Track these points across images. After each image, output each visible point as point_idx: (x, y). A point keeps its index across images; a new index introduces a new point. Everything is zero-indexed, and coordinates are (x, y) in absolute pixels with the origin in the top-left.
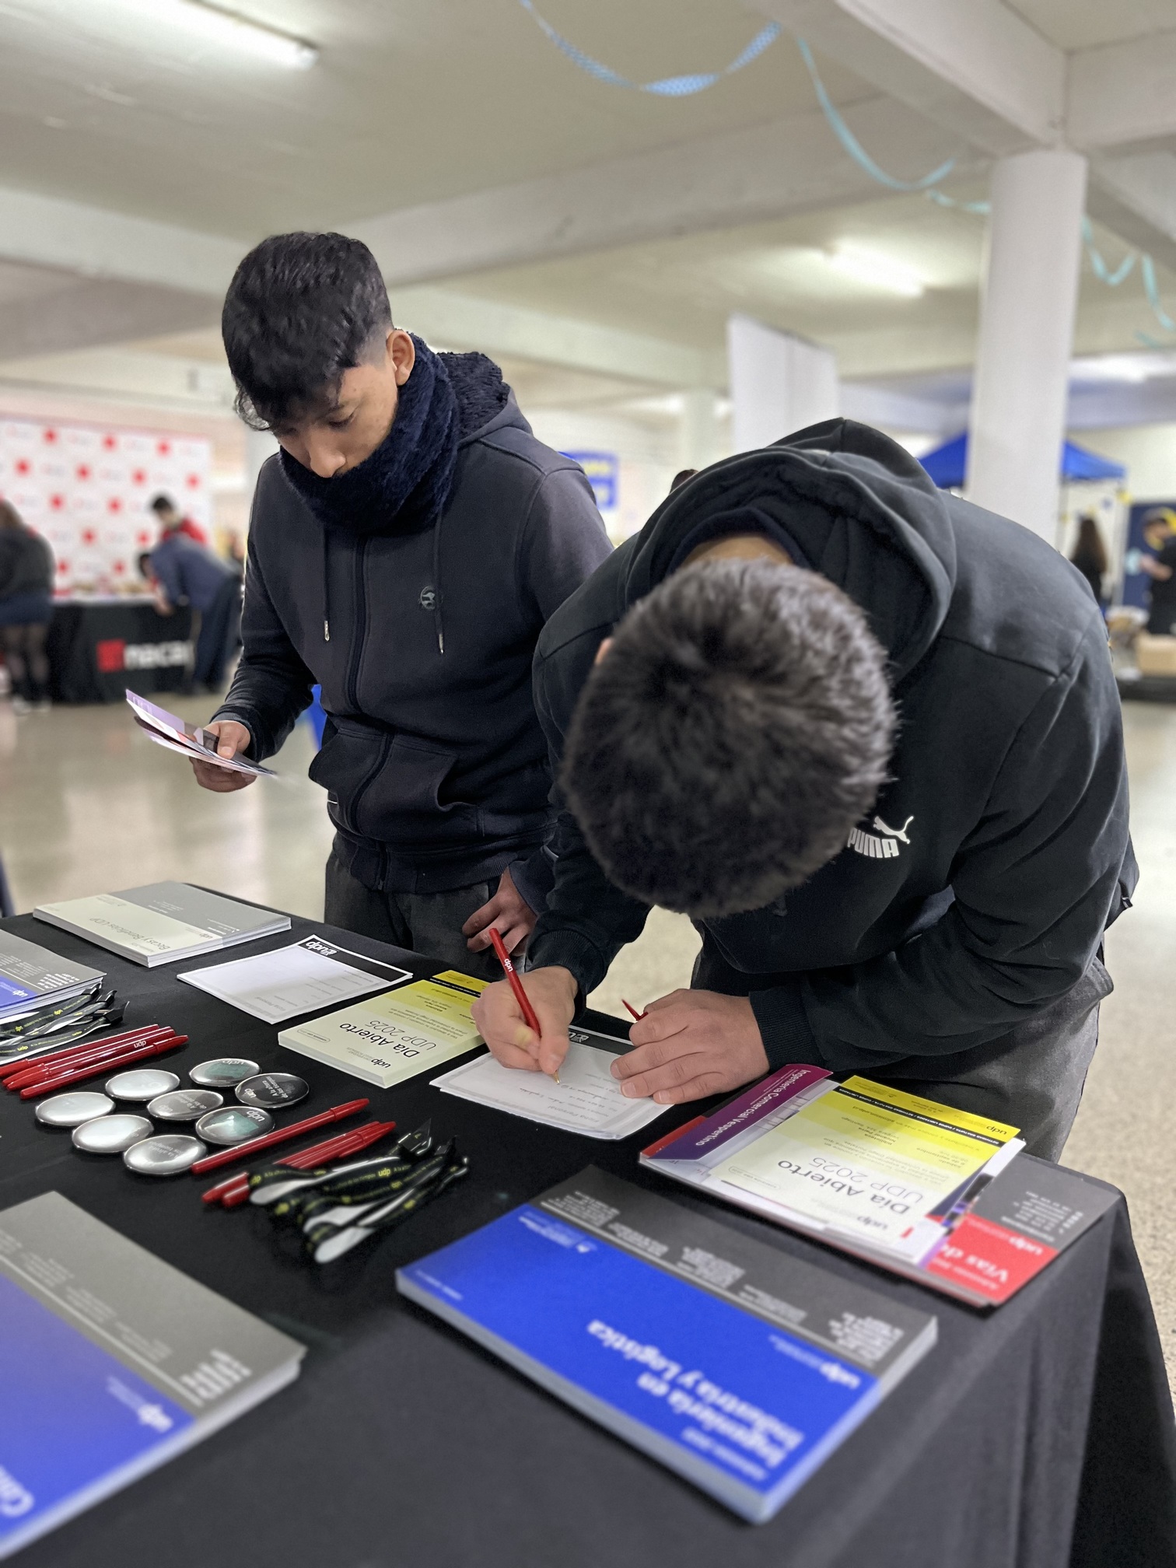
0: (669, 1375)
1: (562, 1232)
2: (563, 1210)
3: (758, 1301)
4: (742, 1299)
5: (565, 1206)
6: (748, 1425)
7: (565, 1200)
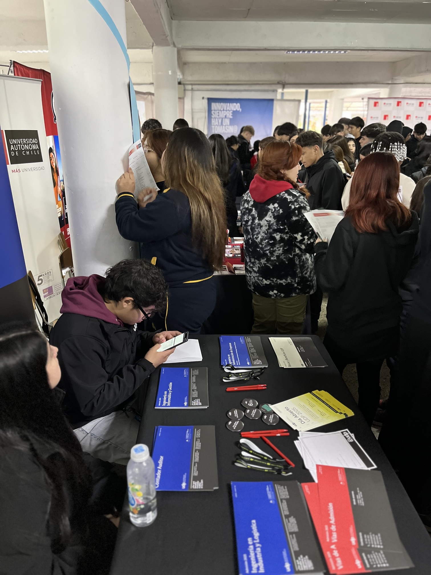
0: (255, 541)
1: (272, 495)
2: (278, 489)
3: (292, 540)
4: (289, 537)
5: (279, 489)
6: (257, 561)
7: (281, 487)
